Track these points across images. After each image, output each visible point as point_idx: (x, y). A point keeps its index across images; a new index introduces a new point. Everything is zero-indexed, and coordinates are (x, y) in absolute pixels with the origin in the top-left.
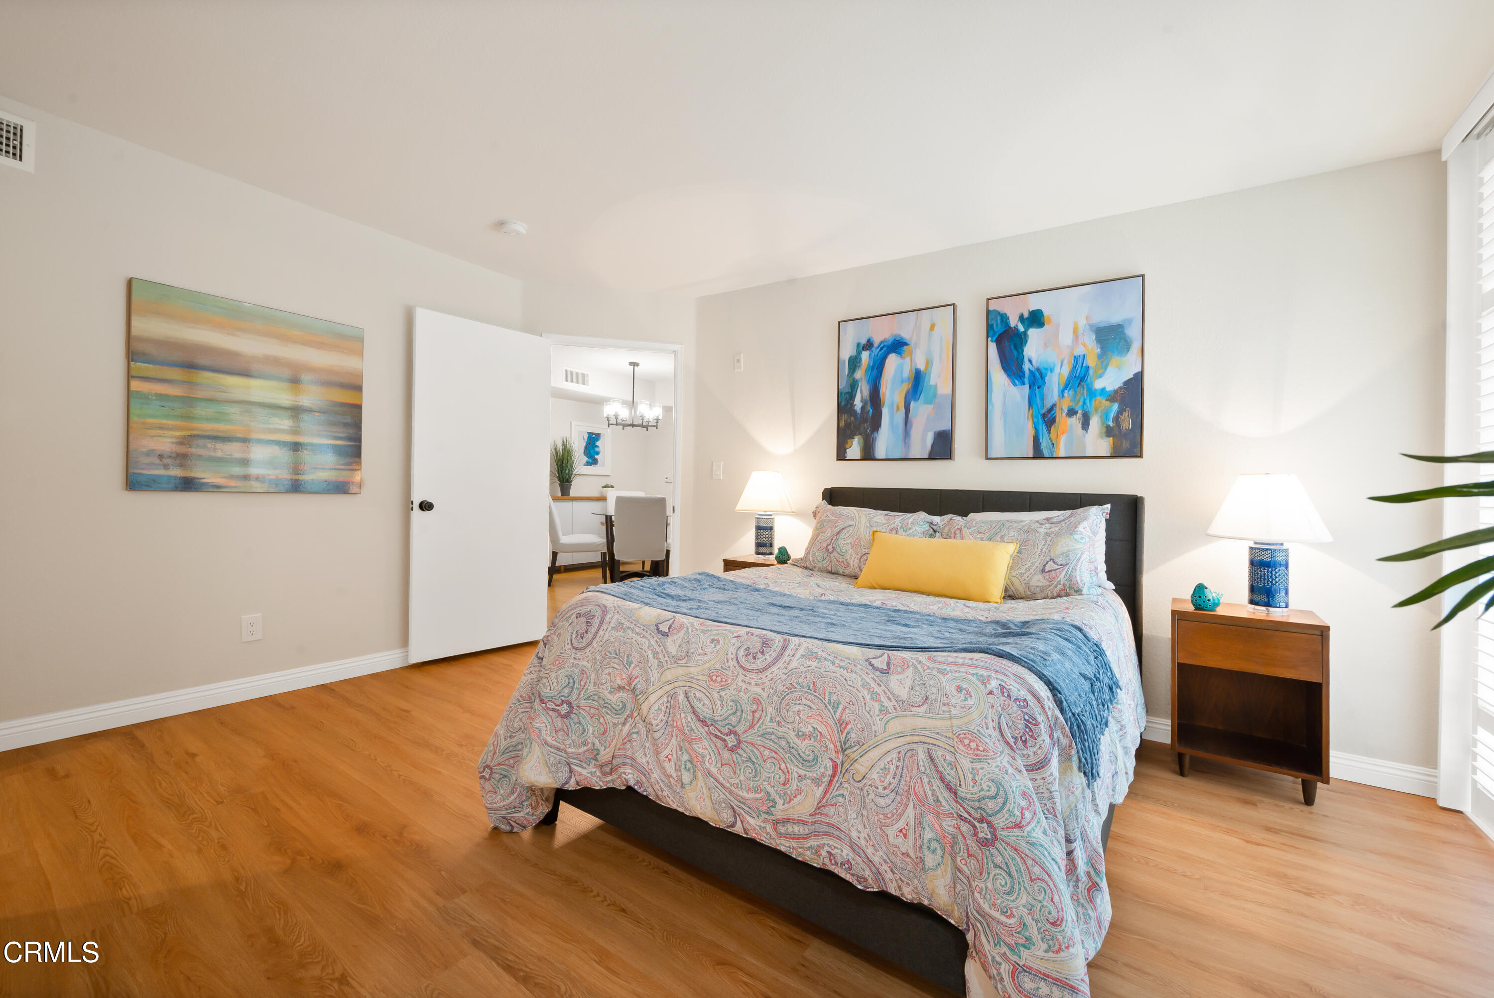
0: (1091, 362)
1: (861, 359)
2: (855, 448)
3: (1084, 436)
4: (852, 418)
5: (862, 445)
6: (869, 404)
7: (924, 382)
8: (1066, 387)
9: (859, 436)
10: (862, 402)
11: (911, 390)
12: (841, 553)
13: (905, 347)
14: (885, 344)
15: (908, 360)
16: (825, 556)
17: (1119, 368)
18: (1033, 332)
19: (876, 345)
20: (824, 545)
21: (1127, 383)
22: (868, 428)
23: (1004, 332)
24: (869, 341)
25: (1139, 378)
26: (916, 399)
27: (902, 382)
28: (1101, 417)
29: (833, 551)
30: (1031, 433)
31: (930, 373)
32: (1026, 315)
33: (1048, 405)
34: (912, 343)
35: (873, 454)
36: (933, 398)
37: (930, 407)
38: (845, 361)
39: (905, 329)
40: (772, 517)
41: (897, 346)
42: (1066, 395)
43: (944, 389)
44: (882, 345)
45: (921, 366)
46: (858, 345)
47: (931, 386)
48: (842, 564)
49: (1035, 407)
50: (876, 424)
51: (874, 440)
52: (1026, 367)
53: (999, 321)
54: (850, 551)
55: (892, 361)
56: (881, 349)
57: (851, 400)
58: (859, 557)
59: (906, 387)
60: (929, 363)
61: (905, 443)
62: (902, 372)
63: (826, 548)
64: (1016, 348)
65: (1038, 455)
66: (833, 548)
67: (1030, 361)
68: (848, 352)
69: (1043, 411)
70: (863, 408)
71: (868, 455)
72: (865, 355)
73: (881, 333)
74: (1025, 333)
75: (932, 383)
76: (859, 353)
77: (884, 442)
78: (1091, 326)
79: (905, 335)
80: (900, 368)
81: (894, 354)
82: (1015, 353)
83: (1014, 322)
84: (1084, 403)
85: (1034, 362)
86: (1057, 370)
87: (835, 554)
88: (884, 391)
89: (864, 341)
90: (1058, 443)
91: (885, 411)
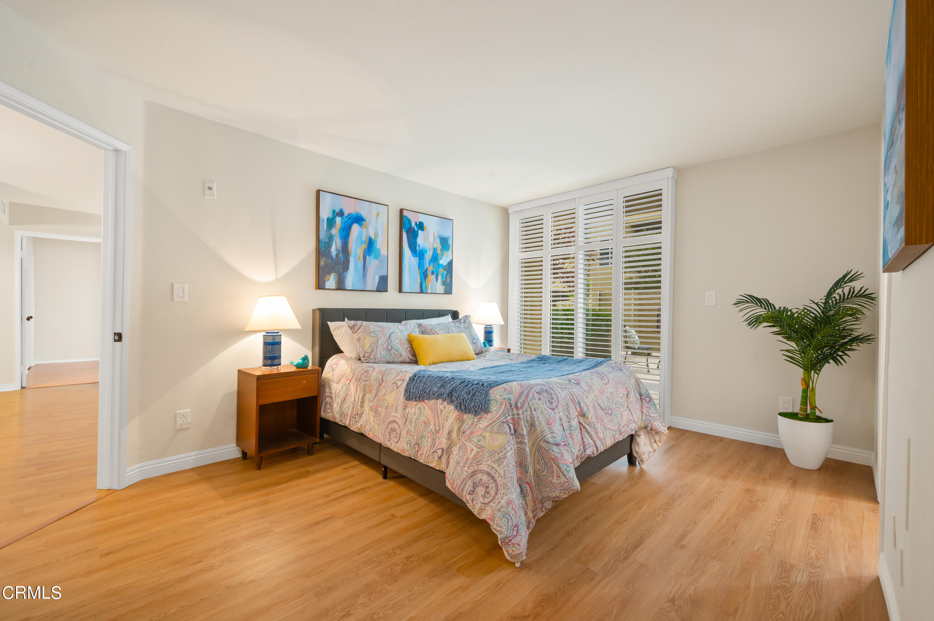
0: (439, 251)
1: (335, 222)
2: (331, 282)
3: (436, 284)
4: (330, 261)
5: (337, 279)
6: (341, 253)
7: (374, 245)
8: (431, 261)
9: (335, 273)
10: (336, 250)
11: (367, 250)
12: (397, 350)
13: (363, 222)
14: (352, 216)
15: (365, 230)
16: (387, 353)
17: (447, 256)
18: (420, 232)
19: (346, 215)
20: (385, 346)
21: (449, 263)
22: (340, 269)
23: (409, 228)
24: (341, 210)
25: (452, 261)
26: (370, 255)
27: (362, 243)
28: (441, 276)
29: (392, 349)
30: (419, 281)
31: (377, 241)
32: (418, 223)
33: (425, 269)
34: (367, 220)
35: (344, 286)
36: (378, 256)
37: (377, 261)
38: (324, 219)
39: (364, 210)
40: (279, 334)
41: (359, 219)
42: (431, 264)
43: (384, 252)
44: (349, 216)
45: (372, 236)
46: (334, 211)
47: (377, 249)
48: (398, 356)
49: (420, 268)
50: (346, 267)
51: (345, 277)
52: (418, 248)
53: (407, 222)
54: (400, 347)
55: (355, 228)
56: (349, 219)
57: (328, 247)
58: (406, 350)
59: (364, 246)
60: (376, 235)
61: (364, 281)
62: (361, 237)
63: (388, 348)
64: (414, 238)
65: (421, 292)
66: (391, 347)
67: (419, 246)
68: (325, 214)
69: (424, 271)
70: (337, 255)
71: (341, 287)
72: (338, 220)
73: (349, 208)
74: (417, 231)
75: (378, 247)
76: (334, 217)
77: (351, 279)
78: (439, 236)
79: (364, 214)
80: (360, 234)
81: (357, 224)
82: (414, 241)
83: (413, 225)
84: (437, 270)
85: (420, 247)
86: (428, 253)
87: (393, 350)
88: (351, 246)
89: (337, 210)
90: (428, 286)
91: (352, 259)
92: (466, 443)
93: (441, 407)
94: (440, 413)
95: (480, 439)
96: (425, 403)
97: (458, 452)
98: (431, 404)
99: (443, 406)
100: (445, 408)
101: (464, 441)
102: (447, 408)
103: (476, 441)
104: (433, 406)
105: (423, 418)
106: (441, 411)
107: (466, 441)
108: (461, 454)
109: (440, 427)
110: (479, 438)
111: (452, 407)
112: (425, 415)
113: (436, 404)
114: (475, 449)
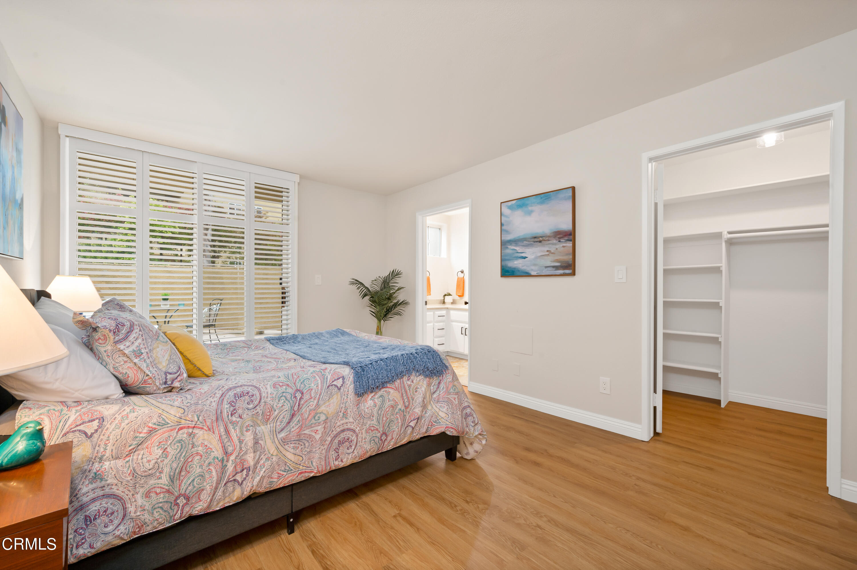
92: (448, 396)
93: (409, 383)
94: (408, 389)
95: (455, 389)
96: (389, 388)
97: (448, 407)
98: (397, 386)
99: (411, 381)
100: (412, 382)
101: (447, 396)
102: (415, 381)
103: (454, 391)
104: (399, 386)
105: (387, 404)
106: (409, 386)
107: (448, 395)
108: (450, 406)
109: (409, 402)
110: (453, 388)
111: (421, 377)
112: (391, 399)
113: (402, 383)
114: (456, 396)
